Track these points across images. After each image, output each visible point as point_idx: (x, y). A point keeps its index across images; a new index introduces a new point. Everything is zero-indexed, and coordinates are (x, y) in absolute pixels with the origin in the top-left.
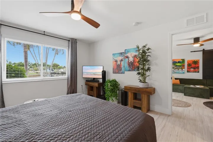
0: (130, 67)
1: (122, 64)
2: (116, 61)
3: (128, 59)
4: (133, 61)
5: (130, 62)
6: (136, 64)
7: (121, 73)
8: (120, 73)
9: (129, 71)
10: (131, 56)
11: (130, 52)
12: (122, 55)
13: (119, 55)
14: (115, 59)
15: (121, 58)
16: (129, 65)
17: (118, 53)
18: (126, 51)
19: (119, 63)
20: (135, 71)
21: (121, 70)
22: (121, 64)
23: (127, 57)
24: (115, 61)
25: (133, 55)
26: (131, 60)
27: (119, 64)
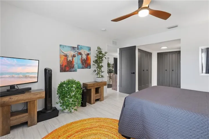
0: (83, 65)
1: (74, 60)
2: (66, 56)
3: (82, 56)
4: (86, 59)
5: (83, 59)
6: (88, 62)
7: (74, 71)
8: (72, 71)
9: (82, 68)
10: (84, 53)
11: (84, 49)
12: (75, 50)
13: (70, 49)
14: (64, 52)
15: (73, 53)
16: (82, 62)
17: (69, 47)
18: (79, 47)
19: (70, 58)
20: (87, 68)
21: (73, 67)
22: (72, 60)
23: (80, 54)
24: (64, 55)
25: (86, 53)
26: (84, 58)
27: (70, 60)
